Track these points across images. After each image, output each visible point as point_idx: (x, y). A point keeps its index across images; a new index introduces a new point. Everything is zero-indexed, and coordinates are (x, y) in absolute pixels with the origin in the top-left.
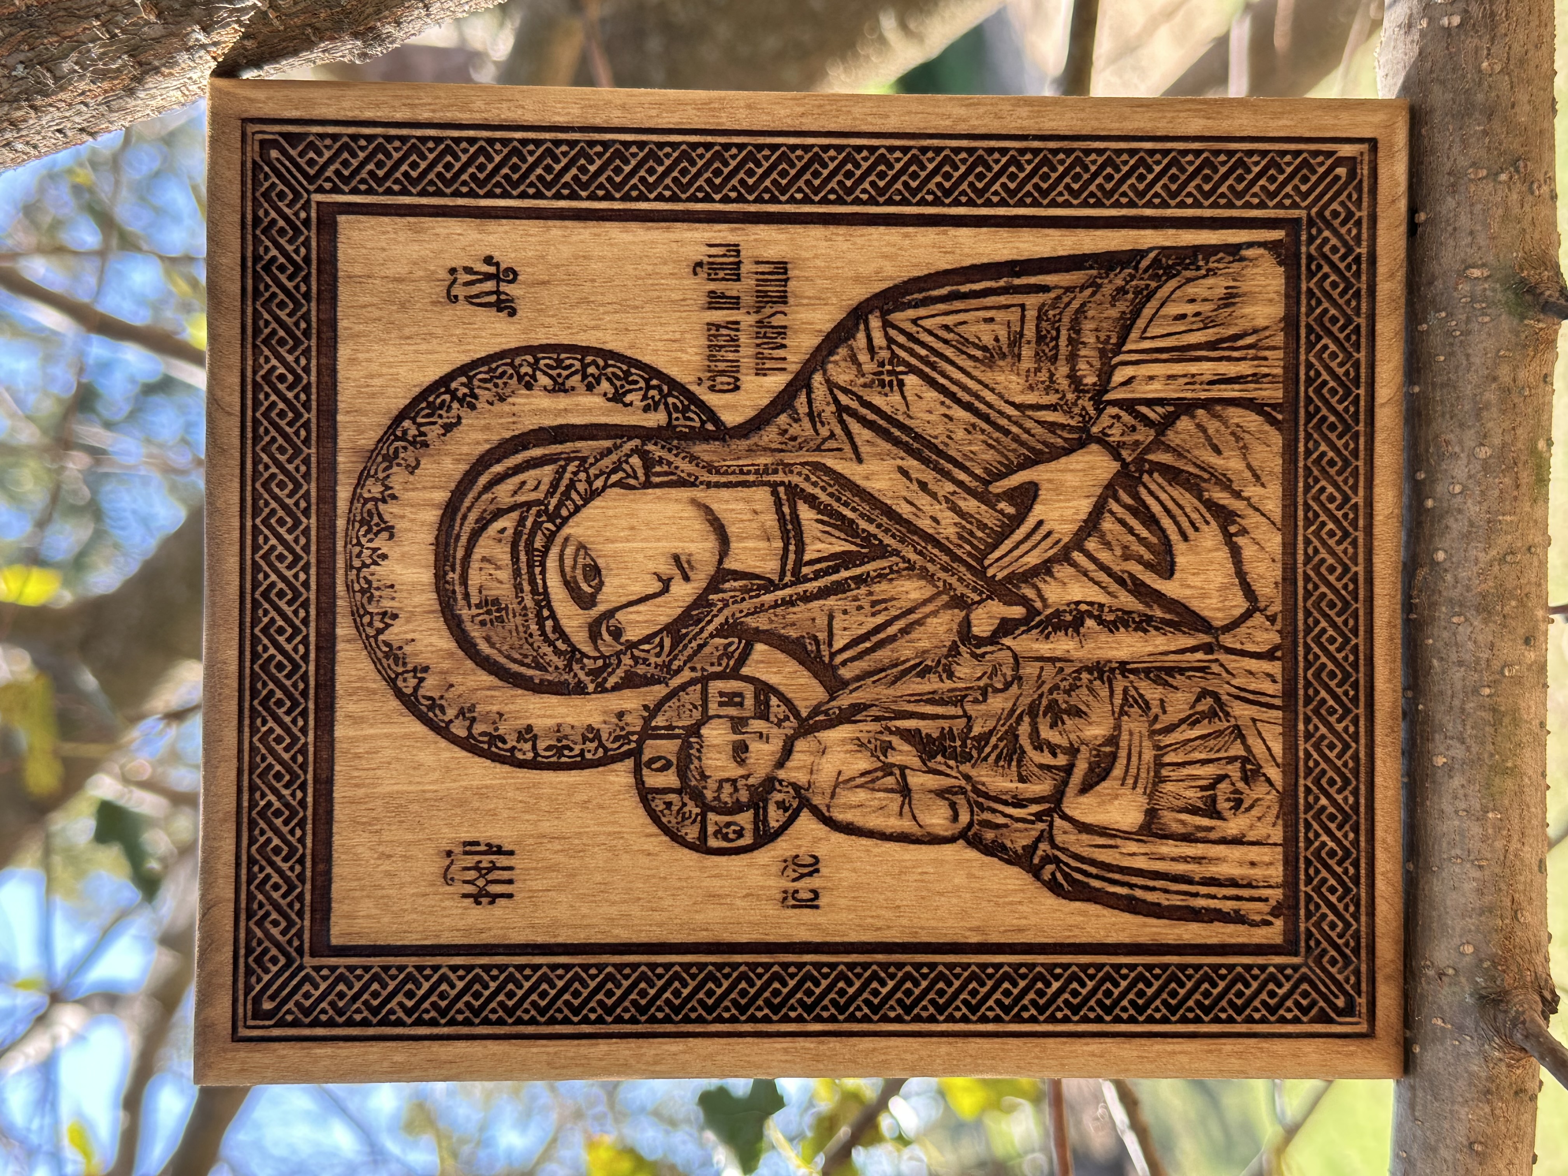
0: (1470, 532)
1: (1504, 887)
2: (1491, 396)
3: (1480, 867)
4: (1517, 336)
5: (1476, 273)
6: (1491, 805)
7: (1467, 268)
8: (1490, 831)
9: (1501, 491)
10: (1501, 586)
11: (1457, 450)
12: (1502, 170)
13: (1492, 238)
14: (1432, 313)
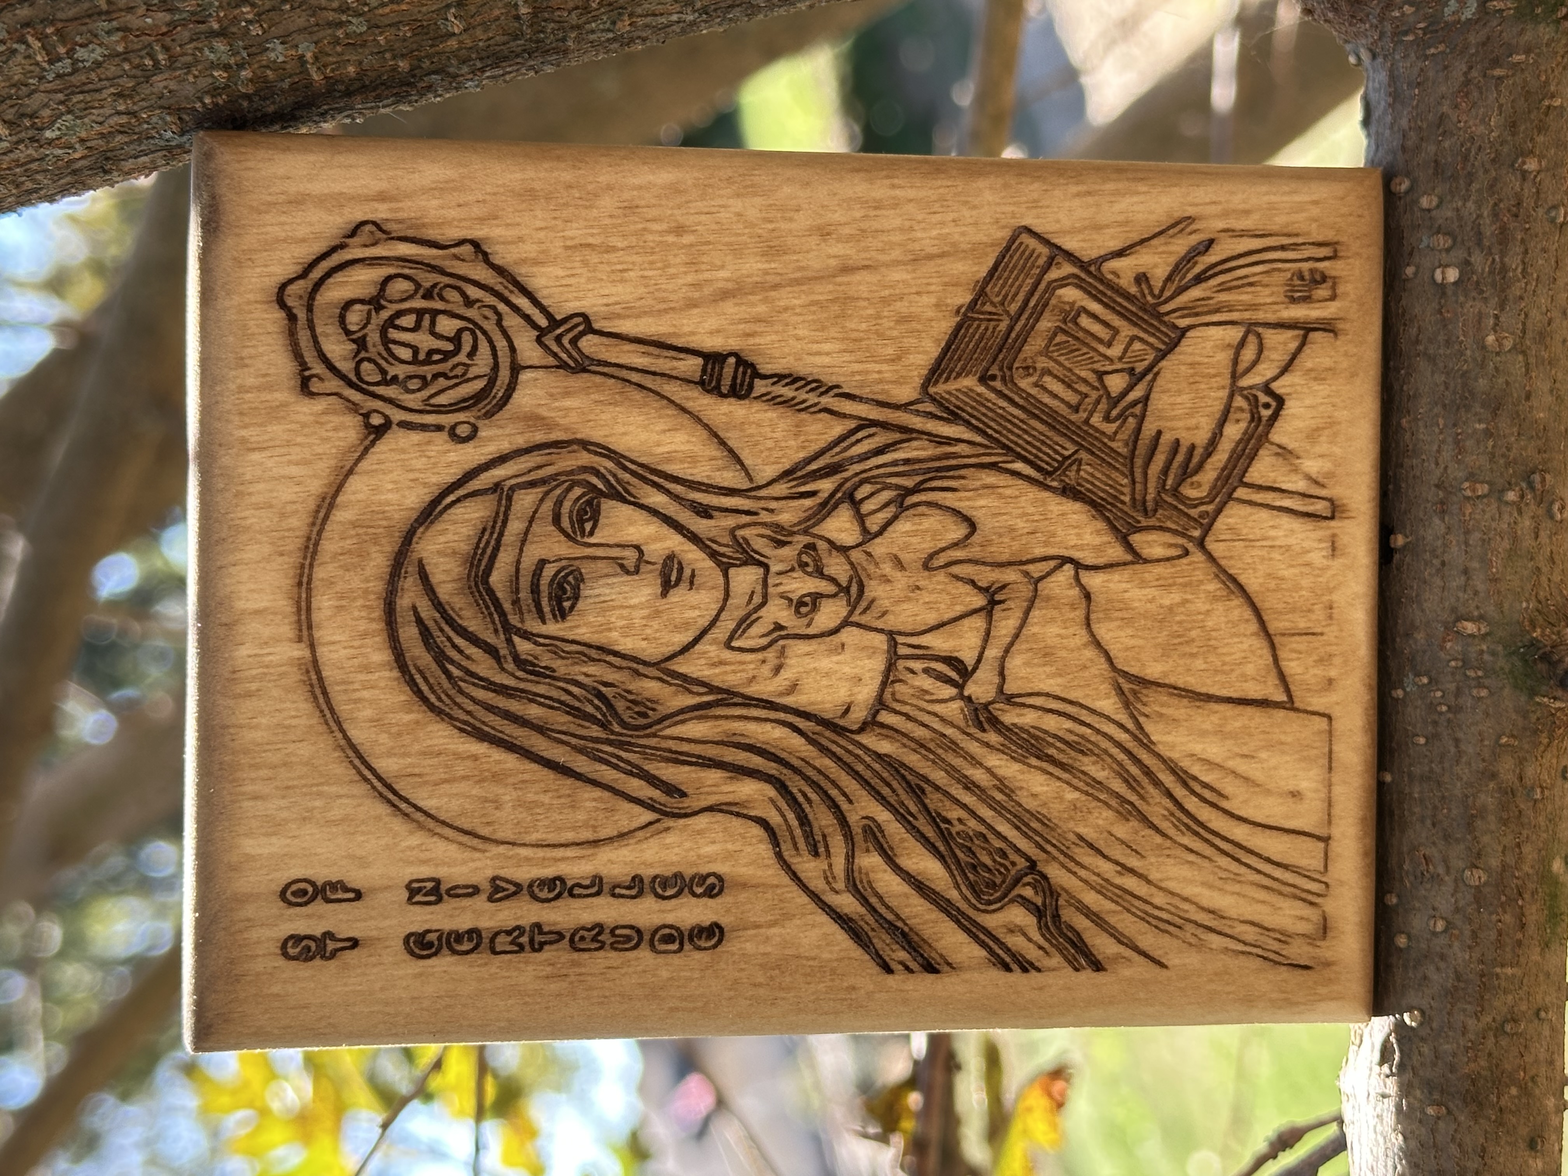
0: (1456, 988)
2: (1488, 799)
4: (1525, 715)
5: (1470, 627)
7: (1459, 619)
9: (1500, 933)
10: (1497, 1066)
11: (1441, 870)
12: (1510, 486)
13: (1495, 580)
14: (1411, 676)
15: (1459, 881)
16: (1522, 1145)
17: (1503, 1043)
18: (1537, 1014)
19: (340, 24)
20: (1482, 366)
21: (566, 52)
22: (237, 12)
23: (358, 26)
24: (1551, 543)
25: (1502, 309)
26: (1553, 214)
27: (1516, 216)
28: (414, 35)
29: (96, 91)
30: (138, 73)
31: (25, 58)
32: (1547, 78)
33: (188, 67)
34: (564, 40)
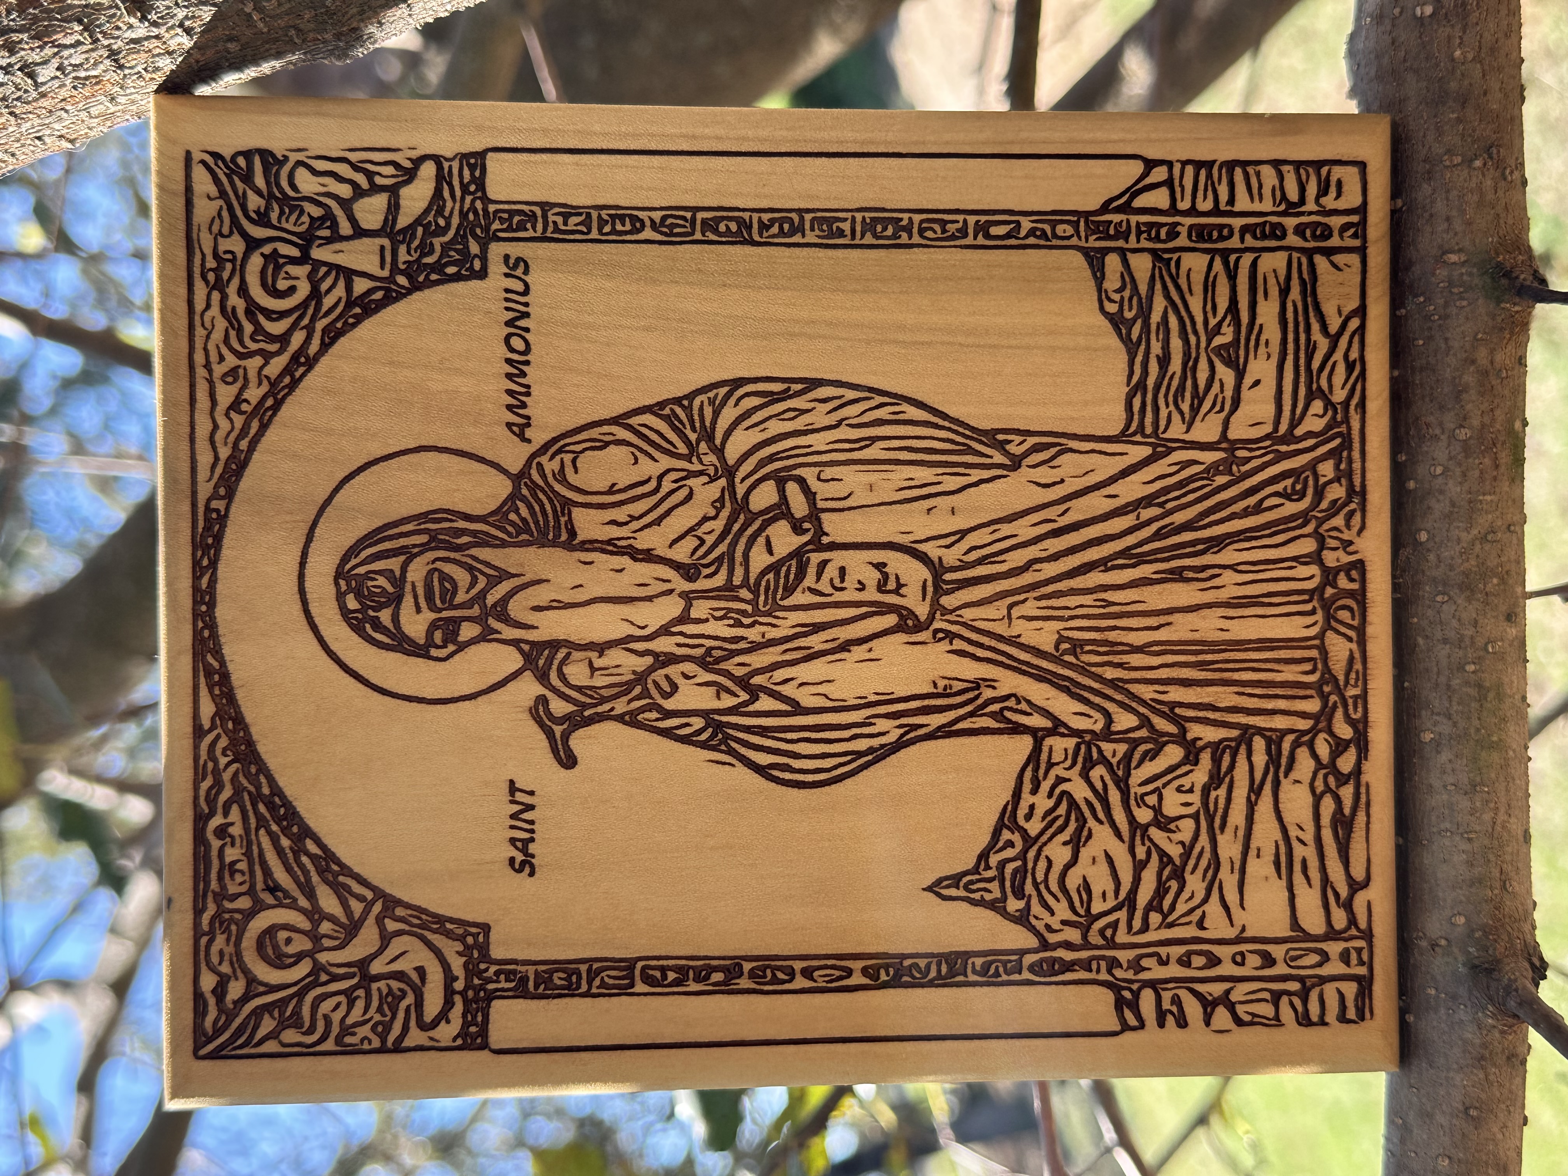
1: (1492, 857)
3: (1470, 840)
6: (1478, 779)
8: (1478, 804)
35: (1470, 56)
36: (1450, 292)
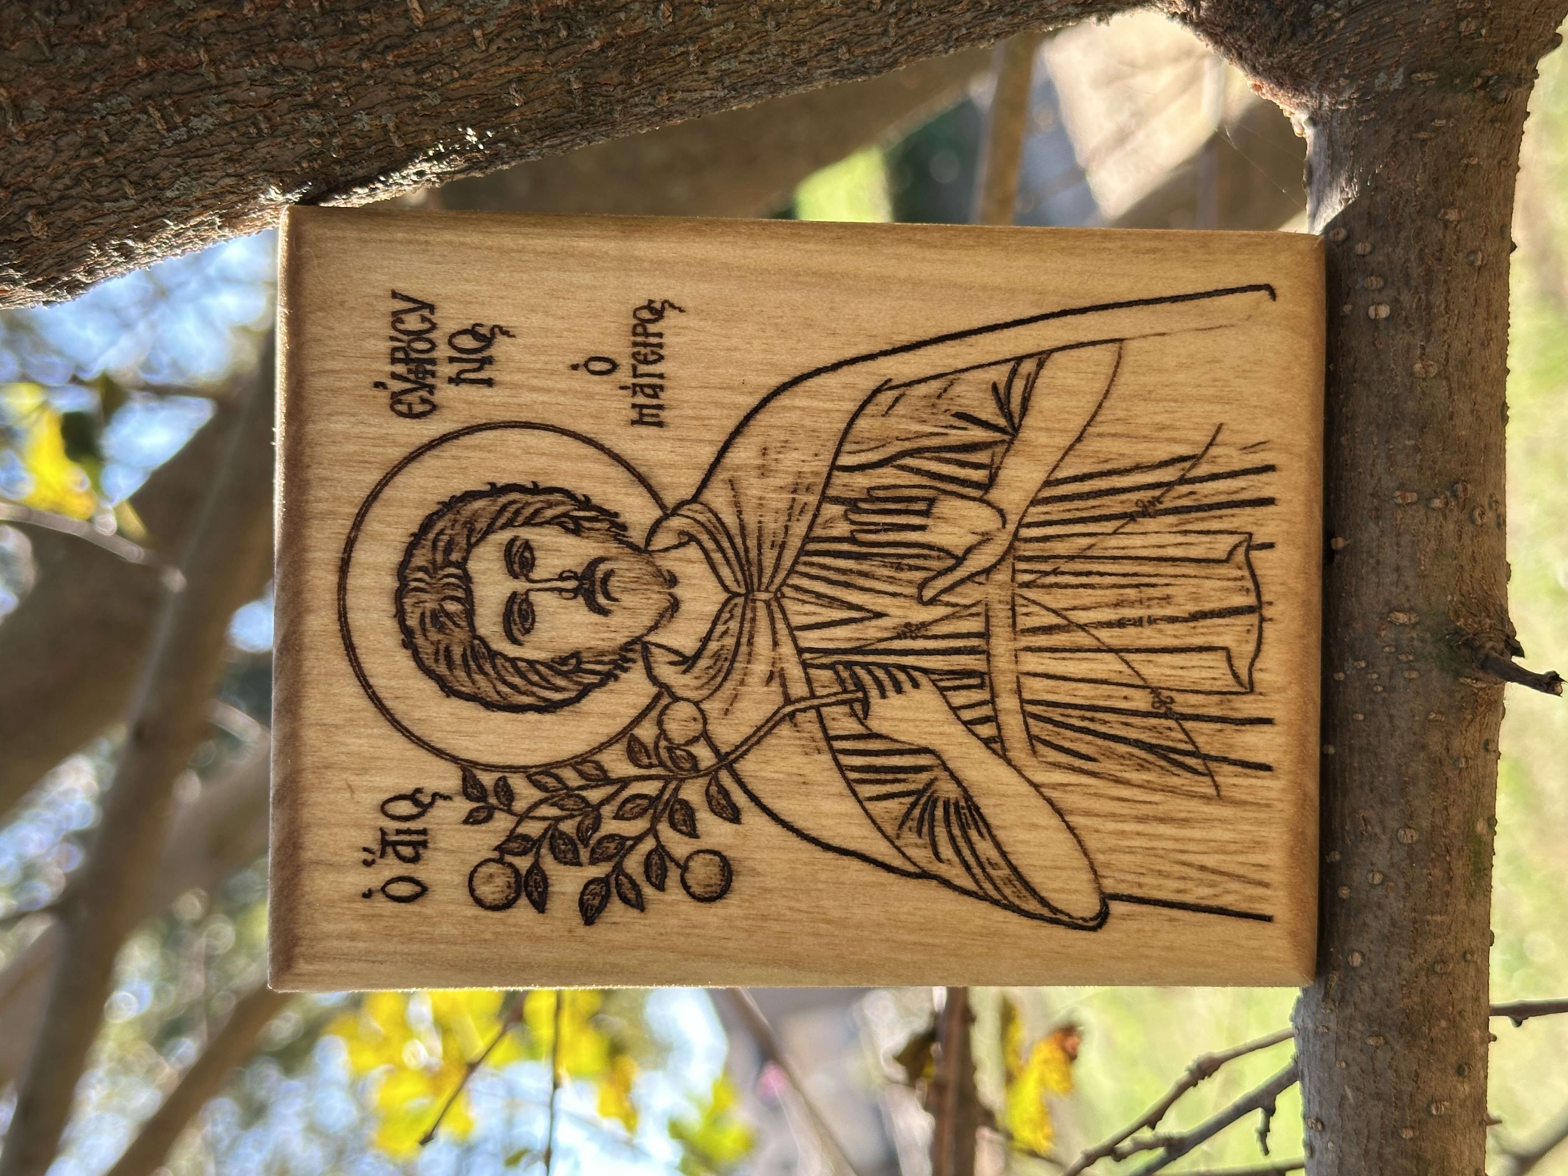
0: (1392, 933)
2: (1419, 767)
4: (1451, 694)
5: (1402, 618)
7: (1391, 611)
9: (1430, 885)
10: (1428, 1001)
11: (1378, 830)
12: (1436, 495)
13: (1423, 576)
14: (1350, 660)
15: (1394, 839)
16: (1451, 1071)
17: (1434, 980)
18: (1464, 956)
19: (417, 98)
20: (1411, 390)
21: (613, 124)
22: (328, 86)
23: (432, 99)
24: (1473, 544)
25: (1428, 340)
26: (1472, 258)
27: (1440, 260)
28: (481, 108)
29: (209, 155)
30: (245, 140)
31: (147, 126)
32: (1466, 140)
33: (287, 134)
34: (611, 112)
35: (1433, 371)
36: (1398, 659)
